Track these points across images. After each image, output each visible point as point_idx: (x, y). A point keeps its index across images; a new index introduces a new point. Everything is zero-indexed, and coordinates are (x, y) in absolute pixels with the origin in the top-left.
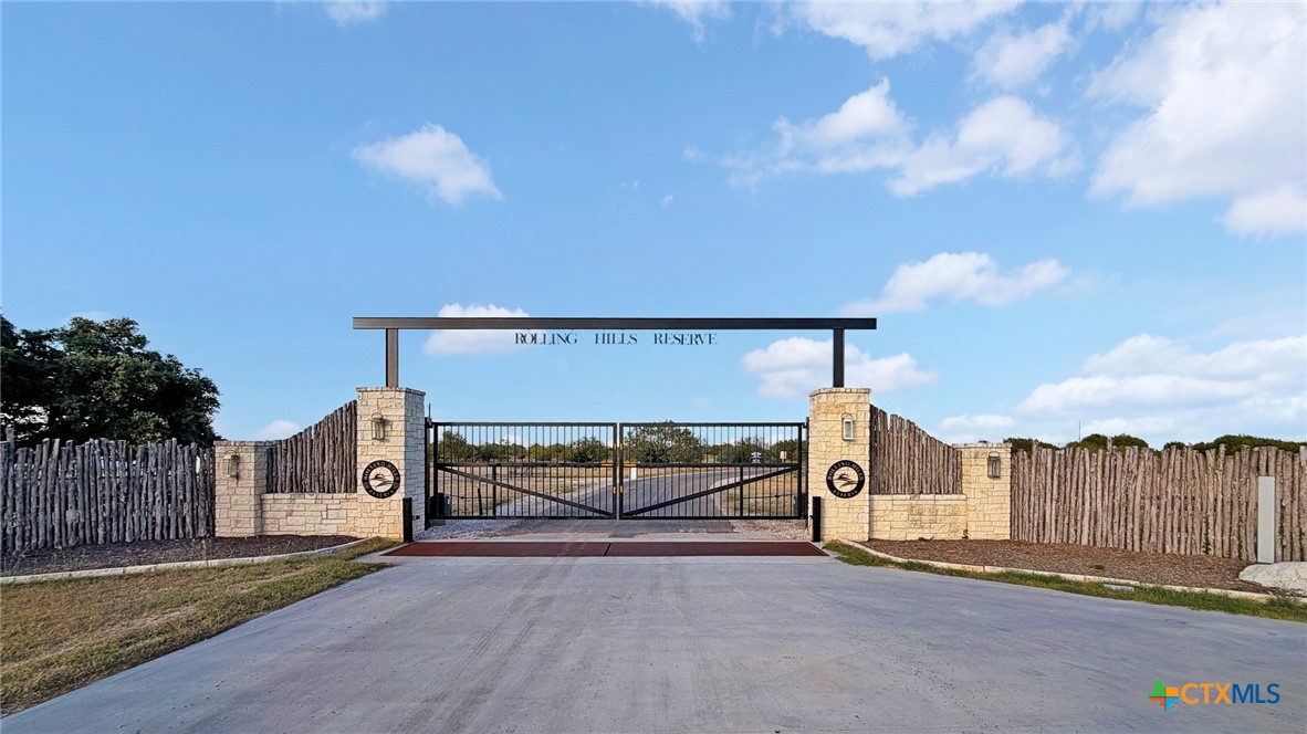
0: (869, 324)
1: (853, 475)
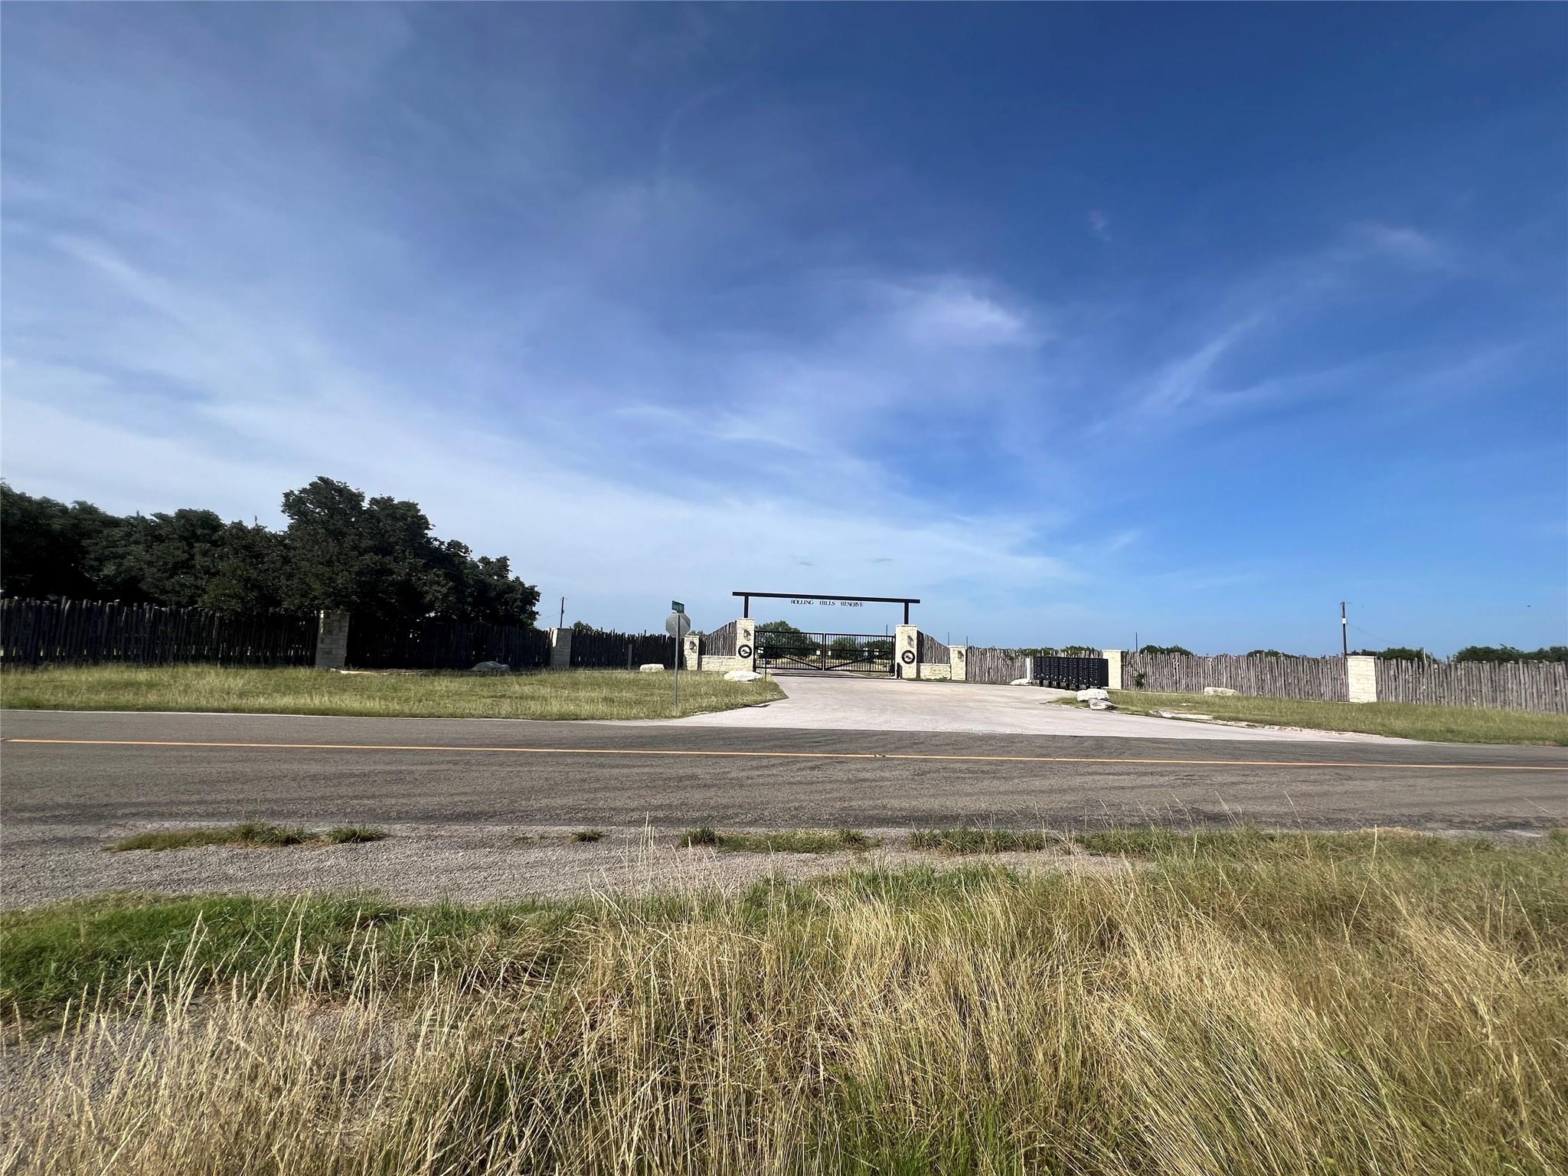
0: (918, 601)
1: (911, 656)
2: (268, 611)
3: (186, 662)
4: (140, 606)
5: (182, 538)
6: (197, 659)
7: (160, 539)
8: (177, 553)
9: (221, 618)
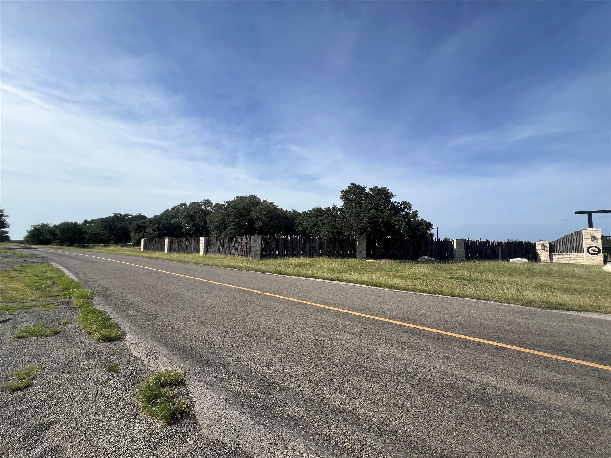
2: (340, 237)
3: (319, 256)
4: (306, 237)
5: (315, 216)
6: (322, 255)
7: (309, 217)
8: (314, 221)
9: (327, 240)
